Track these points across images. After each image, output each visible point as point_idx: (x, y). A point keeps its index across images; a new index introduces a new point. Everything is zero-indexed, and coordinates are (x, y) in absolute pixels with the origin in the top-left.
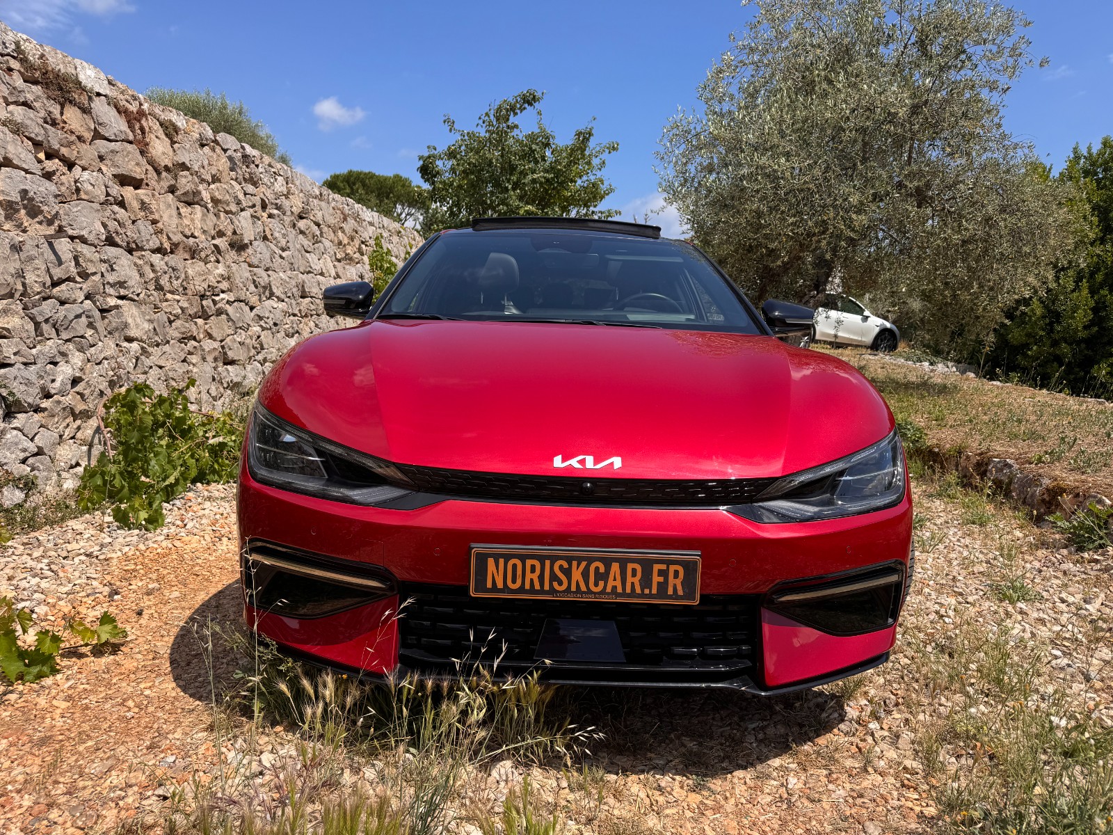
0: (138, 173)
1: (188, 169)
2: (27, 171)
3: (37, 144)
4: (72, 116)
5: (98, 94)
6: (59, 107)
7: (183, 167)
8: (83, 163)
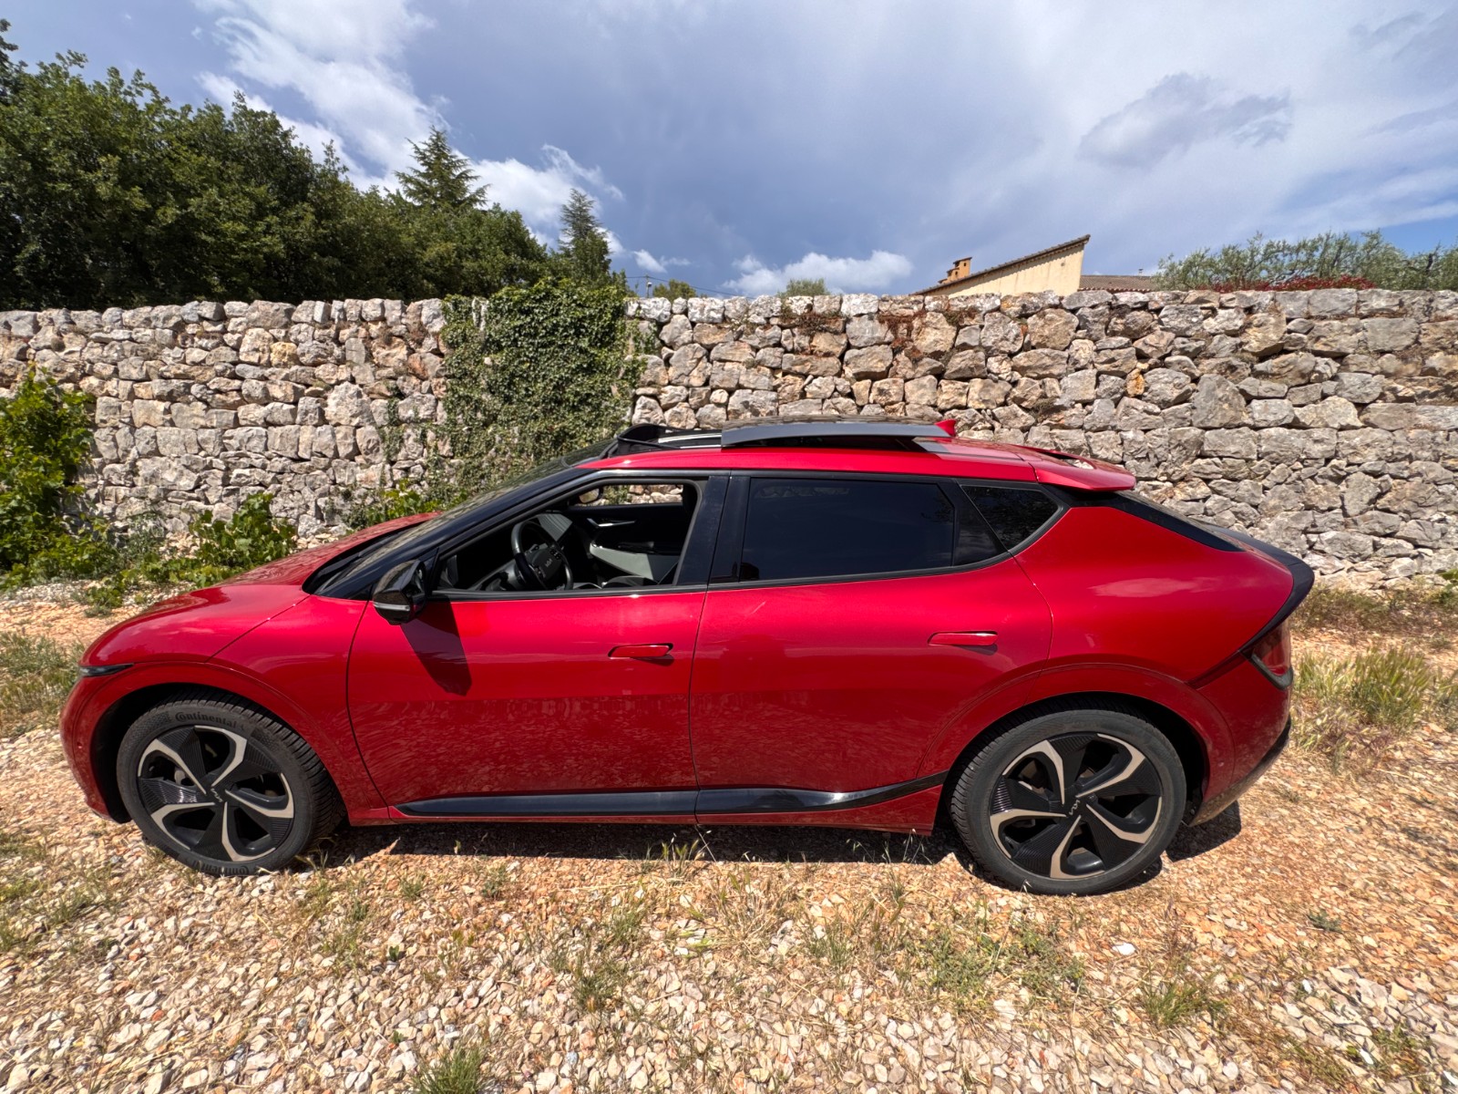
0: (880, 367)
1: (972, 347)
2: (753, 390)
3: (774, 370)
4: (822, 342)
5: (861, 315)
6: (807, 338)
7: (965, 347)
8: (815, 373)
